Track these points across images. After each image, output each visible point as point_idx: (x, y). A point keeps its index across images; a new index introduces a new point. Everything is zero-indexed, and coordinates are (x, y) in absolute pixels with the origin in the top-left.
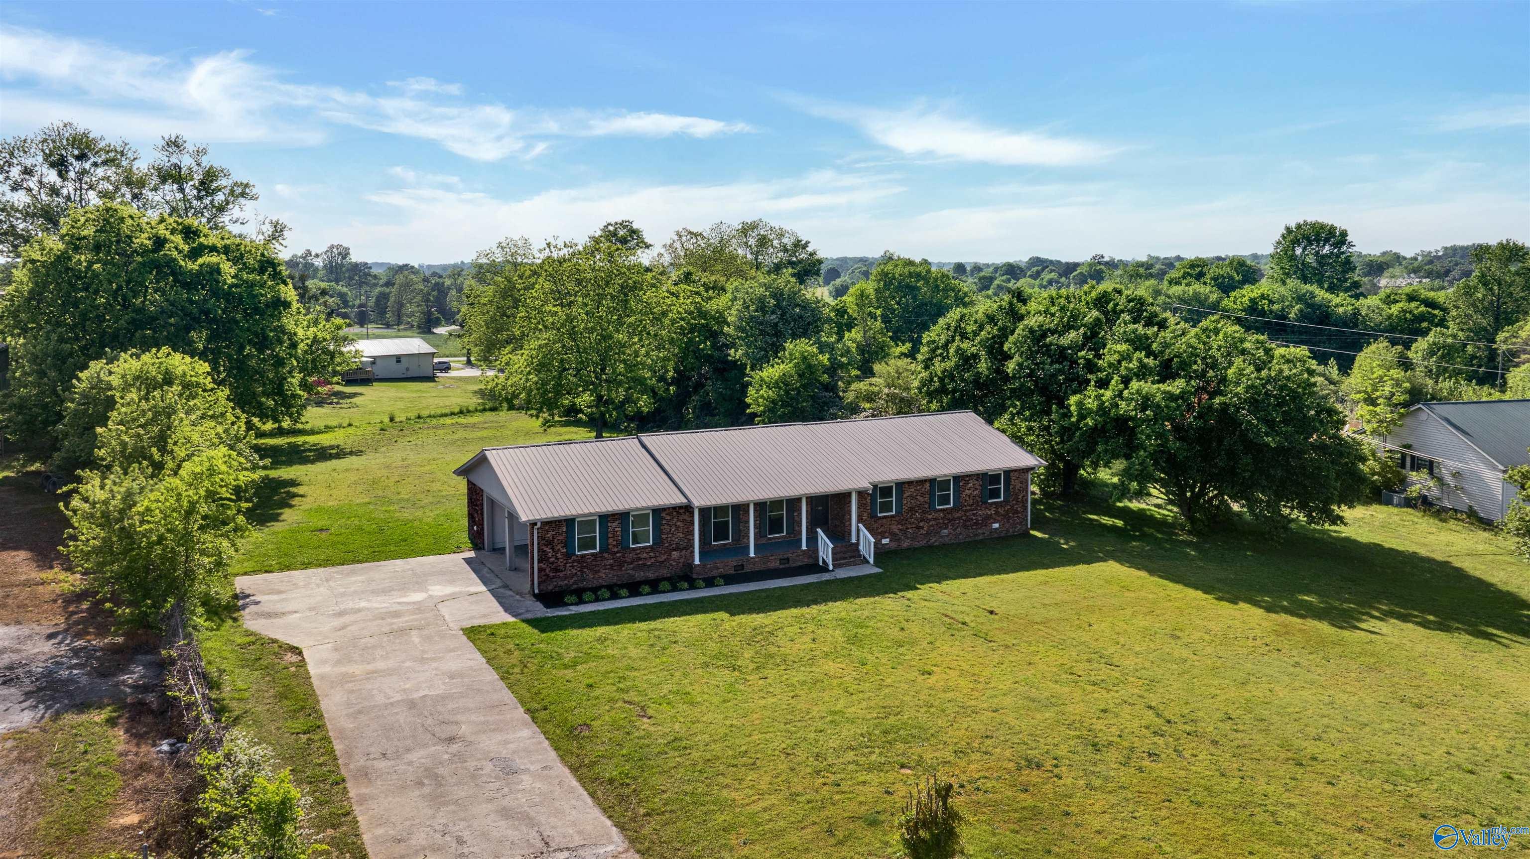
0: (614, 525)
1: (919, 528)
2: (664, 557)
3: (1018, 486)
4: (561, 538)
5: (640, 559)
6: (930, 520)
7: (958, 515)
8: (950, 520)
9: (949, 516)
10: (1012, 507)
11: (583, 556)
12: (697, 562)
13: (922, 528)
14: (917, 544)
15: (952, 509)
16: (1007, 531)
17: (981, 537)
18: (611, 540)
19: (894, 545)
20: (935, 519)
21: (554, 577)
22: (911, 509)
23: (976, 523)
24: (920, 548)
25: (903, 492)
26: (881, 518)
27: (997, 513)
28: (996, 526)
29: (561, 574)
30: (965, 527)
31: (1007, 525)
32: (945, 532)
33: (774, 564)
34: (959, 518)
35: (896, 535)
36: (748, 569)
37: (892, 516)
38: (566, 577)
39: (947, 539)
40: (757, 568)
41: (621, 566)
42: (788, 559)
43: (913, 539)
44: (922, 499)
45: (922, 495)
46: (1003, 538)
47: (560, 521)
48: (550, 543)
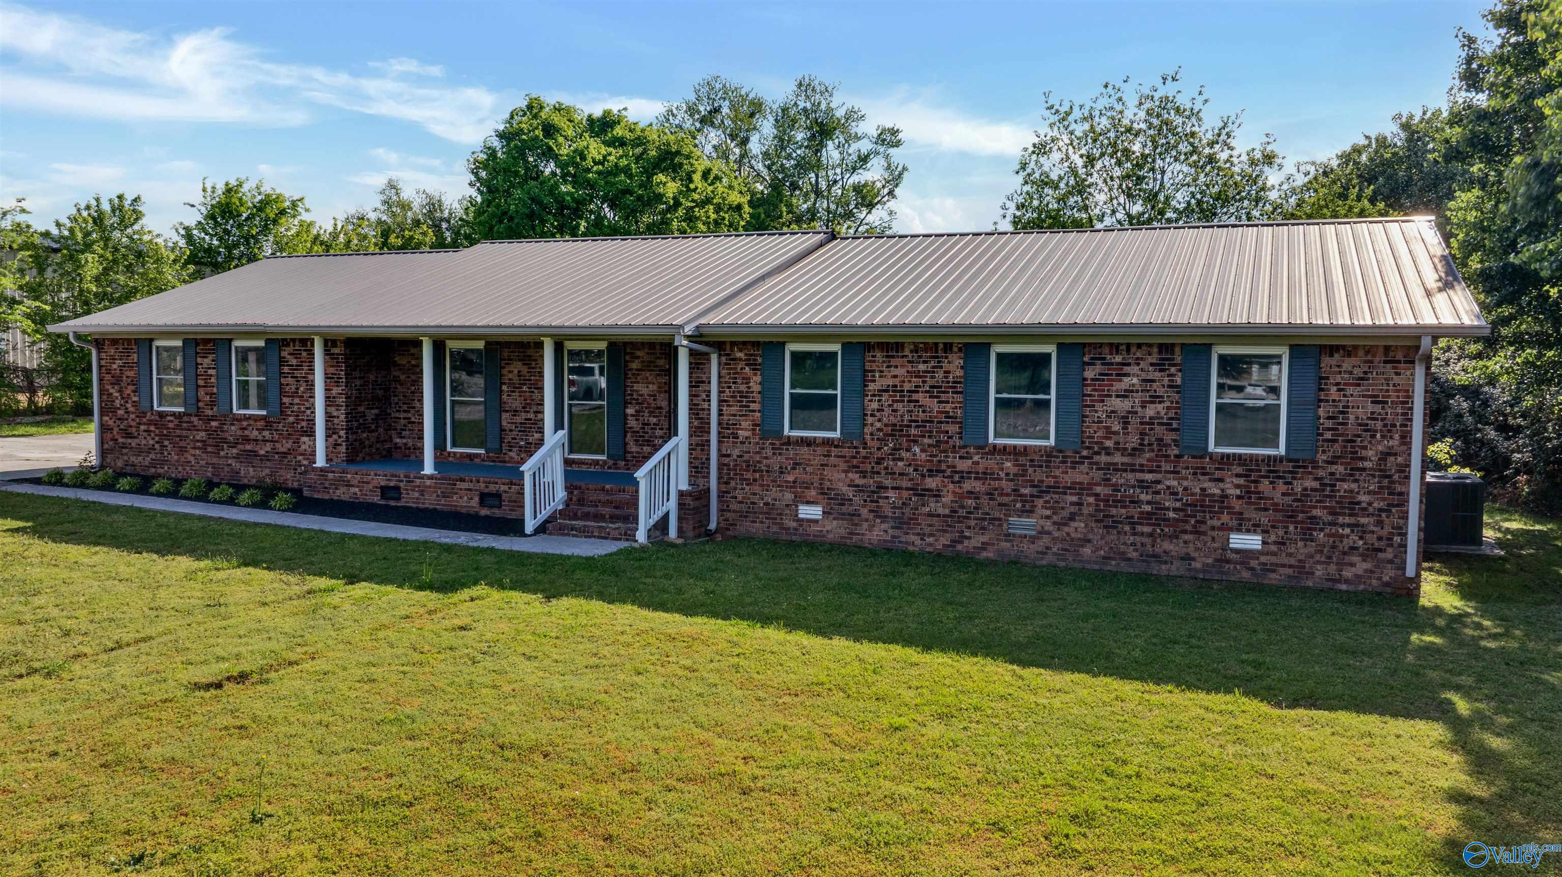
0: (207, 361)
1: (923, 493)
2: (289, 445)
3: (1362, 409)
4: (131, 374)
5: (247, 440)
6: (964, 476)
7: (1080, 475)
8: (1041, 490)
9: (1038, 475)
10: (1327, 486)
11: (162, 415)
12: (320, 461)
13: (937, 495)
14: (914, 542)
15: (1049, 453)
16: (1302, 570)
17: (1176, 568)
18: (202, 392)
19: (835, 529)
20: (984, 476)
21: (124, 447)
22: (896, 430)
23: (1156, 516)
24: (922, 554)
25: (865, 377)
26: (789, 441)
27: (1247, 495)
28: (1251, 541)
29: (134, 443)
30: (1110, 524)
31: (1301, 549)
32: (1022, 524)
33: (467, 502)
34: (1081, 489)
35: (844, 501)
36: (410, 499)
37: (827, 442)
38: (139, 451)
39: (1030, 550)
40: (430, 501)
41: (218, 447)
42: (498, 496)
43: (901, 523)
44: (933, 405)
45: (935, 391)
46: (1274, 591)
47: (129, 341)
48: (117, 381)
